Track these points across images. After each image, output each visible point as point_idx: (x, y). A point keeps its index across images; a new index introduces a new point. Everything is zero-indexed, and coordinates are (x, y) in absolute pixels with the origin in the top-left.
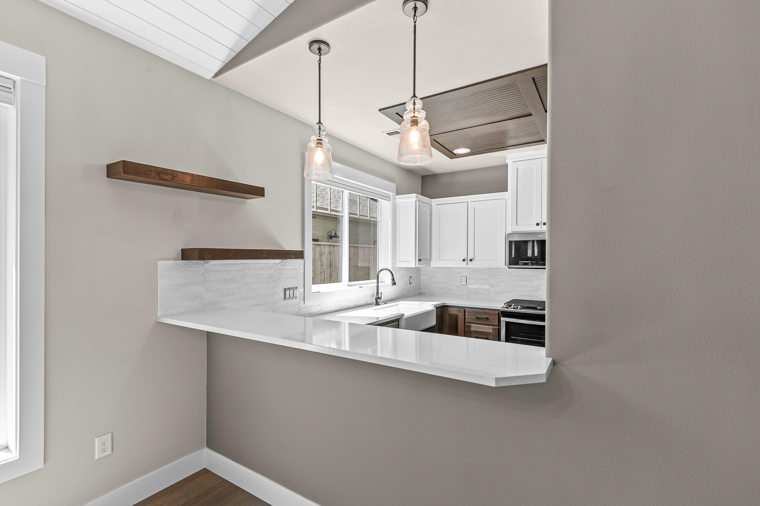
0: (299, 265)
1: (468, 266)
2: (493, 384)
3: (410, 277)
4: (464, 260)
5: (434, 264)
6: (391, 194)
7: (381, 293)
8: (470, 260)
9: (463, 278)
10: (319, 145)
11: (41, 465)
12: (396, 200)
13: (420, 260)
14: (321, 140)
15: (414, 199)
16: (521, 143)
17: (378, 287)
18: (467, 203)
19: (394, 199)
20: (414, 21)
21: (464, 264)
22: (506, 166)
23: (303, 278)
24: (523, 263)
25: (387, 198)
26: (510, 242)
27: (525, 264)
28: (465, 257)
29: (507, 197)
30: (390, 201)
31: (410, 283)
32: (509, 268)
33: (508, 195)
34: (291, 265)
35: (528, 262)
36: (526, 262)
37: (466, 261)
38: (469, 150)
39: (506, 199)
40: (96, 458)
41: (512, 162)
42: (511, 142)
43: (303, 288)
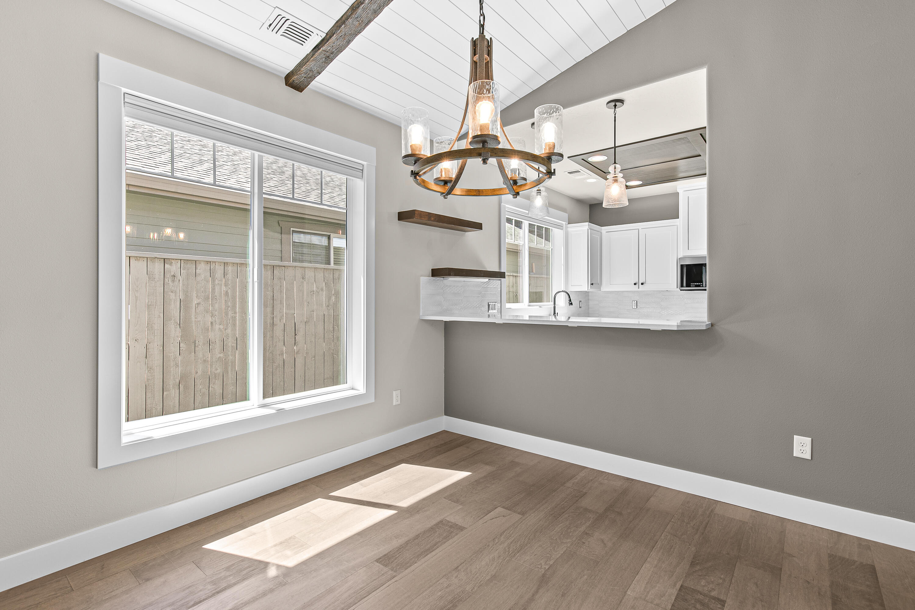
0: (497, 284)
1: (640, 289)
2: (676, 329)
3: (580, 301)
4: (635, 284)
5: (605, 288)
6: (564, 223)
7: (557, 313)
8: (641, 283)
9: (633, 302)
10: (539, 194)
11: (373, 400)
12: (568, 228)
13: (592, 284)
14: (540, 190)
15: (587, 227)
16: (691, 176)
17: (555, 307)
18: (638, 230)
19: (567, 228)
20: (615, 114)
21: (635, 288)
22: (677, 194)
23: (500, 296)
24: (695, 285)
25: (560, 227)
26: (682, 266)
27: (696, 286)
28: (636, 281)
29: (678, 224)
30: (562, 230)
31: (580, 307)
32: (681, 290)
33: (679, 222)
34: (492, 285)
35: (699, 284)
36: (698, 284)
37: (637, 285)
38: (641, 183)
39: (677, 225)
40: (394, 405)
41: (683, 191)
42: (681, 175)
43: (500, 303)
